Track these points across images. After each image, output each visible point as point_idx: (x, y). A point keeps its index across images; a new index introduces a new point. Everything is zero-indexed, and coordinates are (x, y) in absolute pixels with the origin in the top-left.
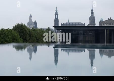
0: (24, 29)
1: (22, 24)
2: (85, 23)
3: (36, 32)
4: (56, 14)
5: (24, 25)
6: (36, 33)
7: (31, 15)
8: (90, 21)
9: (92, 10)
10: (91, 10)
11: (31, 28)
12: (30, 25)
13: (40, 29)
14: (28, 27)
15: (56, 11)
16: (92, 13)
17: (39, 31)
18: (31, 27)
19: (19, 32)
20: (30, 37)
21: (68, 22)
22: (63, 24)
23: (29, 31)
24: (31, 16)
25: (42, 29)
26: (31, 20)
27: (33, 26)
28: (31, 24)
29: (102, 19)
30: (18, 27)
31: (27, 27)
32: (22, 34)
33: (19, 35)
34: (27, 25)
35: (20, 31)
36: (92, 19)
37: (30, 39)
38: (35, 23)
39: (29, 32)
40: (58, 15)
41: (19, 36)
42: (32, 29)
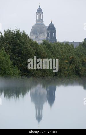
0: (24, 43)
1: (18, 32)
3: (53, 52)
5: (24, 33)
7: (40, 8)
11: (40, 42)
12: (37, 34)
13: (62, 44)
14: (33, 38)
17: (61, 48)
18: (40, 39)
19: (10, 51)
23: (37, 50)
24: (40, 11)
25: (67, 44)
26: (40, 21)
27: (46, 35)
28: (41, 32)
30: (8, 38)
31: (30, 40)
32: (18, 56)
33: (11, 59)
34: (31, 33)
35: (12, 50)
38: (52, 29)
39: (35, 51)
41: (10, 62)
42: (44, 43)
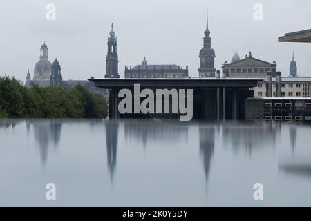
2: (187, 67)
4: (112, 43)
6: (42, 97)
7: (44, 44)
8: (201, 63)
9: (207, 33)
10: (205, 33)
15: (112, 34)
16: (207, 40)
20: (26, 106)
21: (144, 63)
22: (129, 68)
24: (44, 47)
26: (44, 57)
27: (51, 73)
29: (236, 54)
36: (207, 55)
37: (25, 113)
38: (56, 66)
40: (115, 45)
